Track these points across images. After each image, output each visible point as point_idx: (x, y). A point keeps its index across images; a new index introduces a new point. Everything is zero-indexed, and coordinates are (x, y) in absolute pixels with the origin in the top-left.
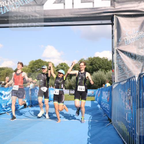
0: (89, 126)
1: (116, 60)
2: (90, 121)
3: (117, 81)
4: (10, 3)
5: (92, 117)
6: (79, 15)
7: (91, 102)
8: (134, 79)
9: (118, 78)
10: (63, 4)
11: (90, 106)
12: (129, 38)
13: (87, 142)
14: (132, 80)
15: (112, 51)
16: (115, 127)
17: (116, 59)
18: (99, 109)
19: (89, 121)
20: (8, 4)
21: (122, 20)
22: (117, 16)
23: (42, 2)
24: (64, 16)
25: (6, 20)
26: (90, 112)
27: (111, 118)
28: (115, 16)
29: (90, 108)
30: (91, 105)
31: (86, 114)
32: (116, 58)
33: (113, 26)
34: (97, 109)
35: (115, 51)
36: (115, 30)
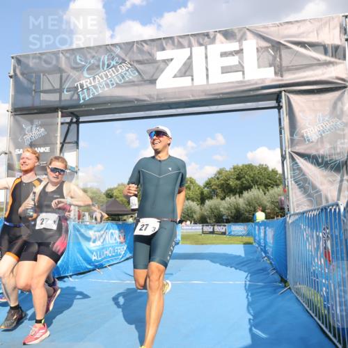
0: (246, 294)
1: (290, 171)
2: (248, 283)
4: (99, 81)
5: (249, 275)
6: (219, 94)
7: (244, 247)
8: (335, 210)
9: (297, 204)
10: (190, 78)
11: (243, 255)
12: (312, 131)
13: (249, 326)
14: (331, 210)
15: (282, 156)
16: (298, 297)
17: (290, 169)
19: (246, 284)
20: (97, 82)
21: (296, 99)
22: (287, 94)
23: (153, 75)
24: (192, 98)
25: (93, 109)
26: (244, 265)
27: (286, 278)
28: (283, 93)
29: (243, 258)
30: (245, 253)
31: (238, 270)
32: (290, 167)
33: (281, 110)
34: (258, 260)
35: (287, 156)
36: (285, 119)
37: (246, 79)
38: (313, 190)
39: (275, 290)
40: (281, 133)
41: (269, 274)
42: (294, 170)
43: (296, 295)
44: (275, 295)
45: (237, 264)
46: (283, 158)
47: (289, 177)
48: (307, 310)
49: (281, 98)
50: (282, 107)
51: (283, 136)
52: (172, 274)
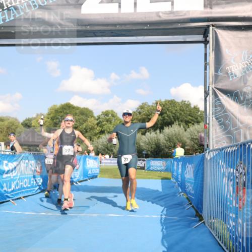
0: (161, 227)
1: (213, 108)
2: (164, 217)
3: (213, 145)
5: (166, 209)
7: (162, 182)
9: (216, 141)
10: (117, 4)
11: (160, 190)
12: (236, 68)
15: (205, 92)
17: (212, 105)
18: (177, 196)
19: (161, 218)
20: (18, 3)
21: (223, 35)
22: (215, 29)
25: (13, 31)
26: (161, 200)
27: (201, 212)
28: (211, 28)
29: (161, 193)
30: (162, 188)
31: (154, 204)
32: (212, 103)
33: (208, 45)
34: (174, 195)
35: (211, 92)
36: (211, 54)
37: (175, 9)
38: (233, 127)
39: (190, 224)
40: (206, 69)
41: (184, 208)
42: (216, 106)
43: (210, 229)
44: (190, 229)
45: (155, 199)
46: (206, 94)
47: (211, 113)
48: (219, 244)
49: (208, 33)
50: (208, 42)
51: (208, 71)
52: (89, 207)
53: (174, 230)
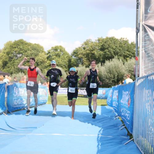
0: (97, 144)
1: (142, 42)
2: (100, 136)
3: (142, 74)
5: (103, 129)
9: (145, 70)
15: (137, 28)
16: (138, 146)
17: (142, 40)
18: (113, 119)
19: (98, 136)
26: (100, 122)
27: (132, 132)
29: (100, 116)
30: (101, 113)
32: (142, 38)
34: (111, 118)
35: (141, 28)
41: (118, 129)
42: (145, 41)
44: (121, 146)
46: (138, 30)
51: (139, 10)
52: (36, 128)
53: (107, 146)
